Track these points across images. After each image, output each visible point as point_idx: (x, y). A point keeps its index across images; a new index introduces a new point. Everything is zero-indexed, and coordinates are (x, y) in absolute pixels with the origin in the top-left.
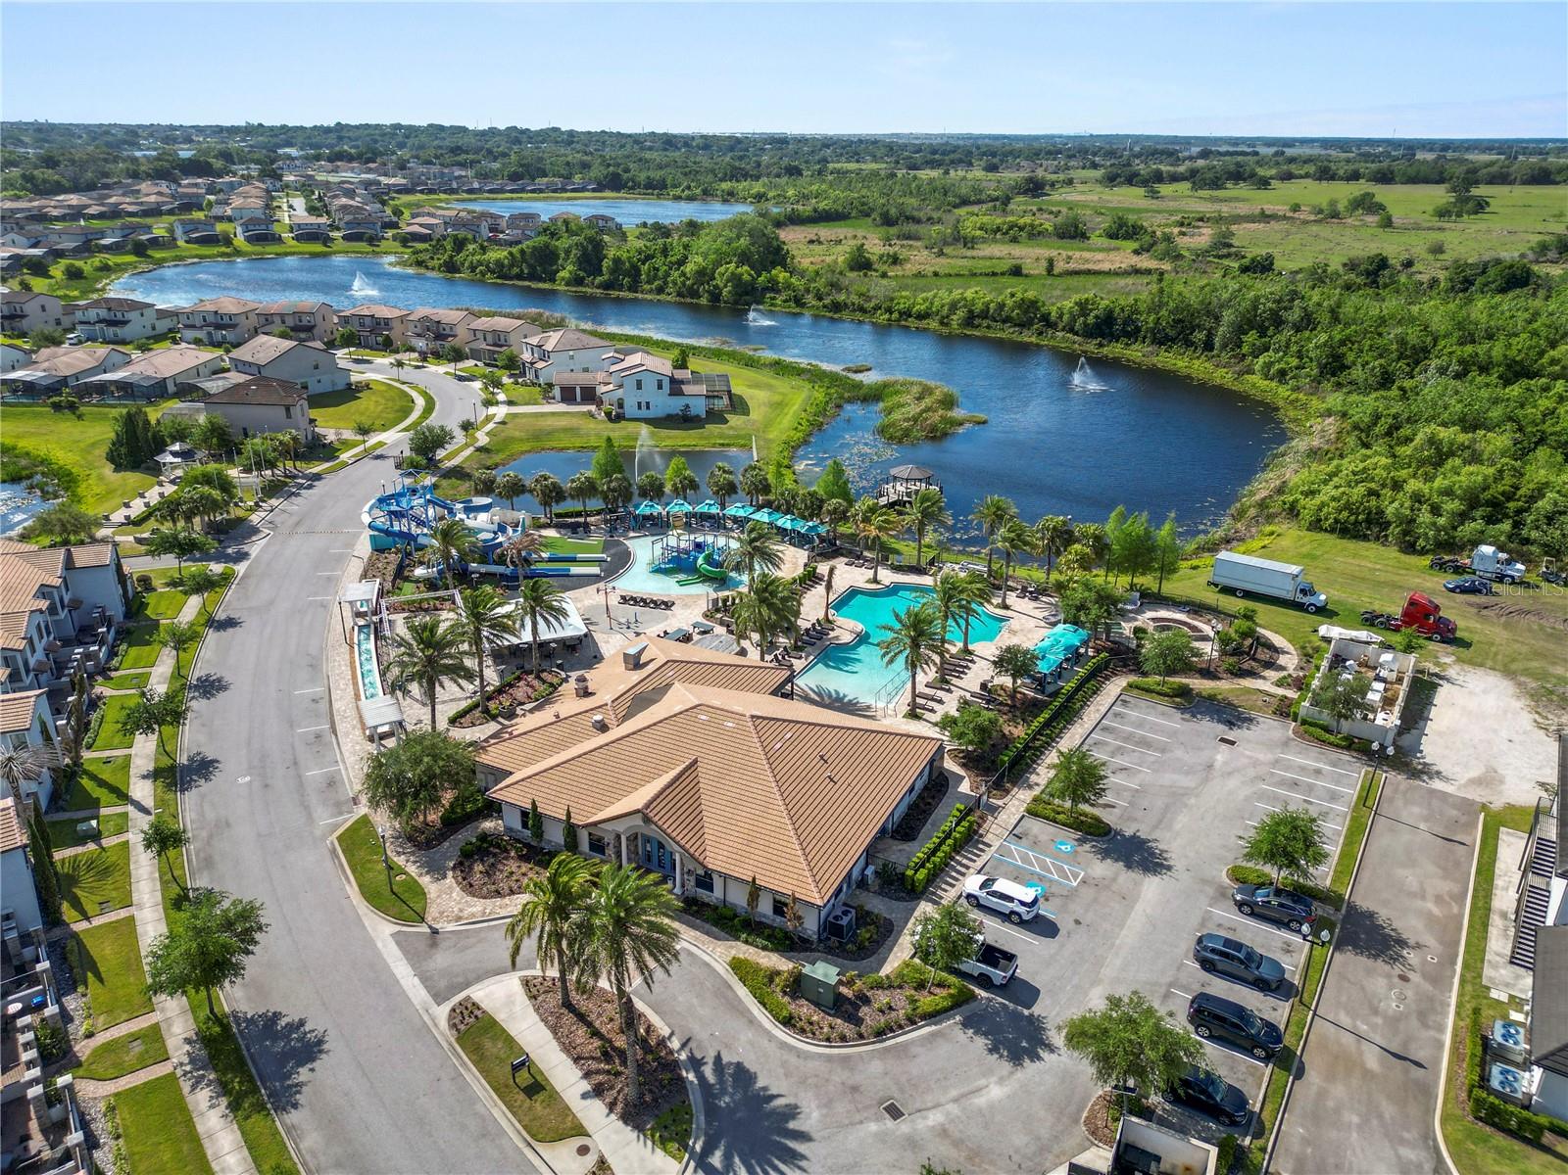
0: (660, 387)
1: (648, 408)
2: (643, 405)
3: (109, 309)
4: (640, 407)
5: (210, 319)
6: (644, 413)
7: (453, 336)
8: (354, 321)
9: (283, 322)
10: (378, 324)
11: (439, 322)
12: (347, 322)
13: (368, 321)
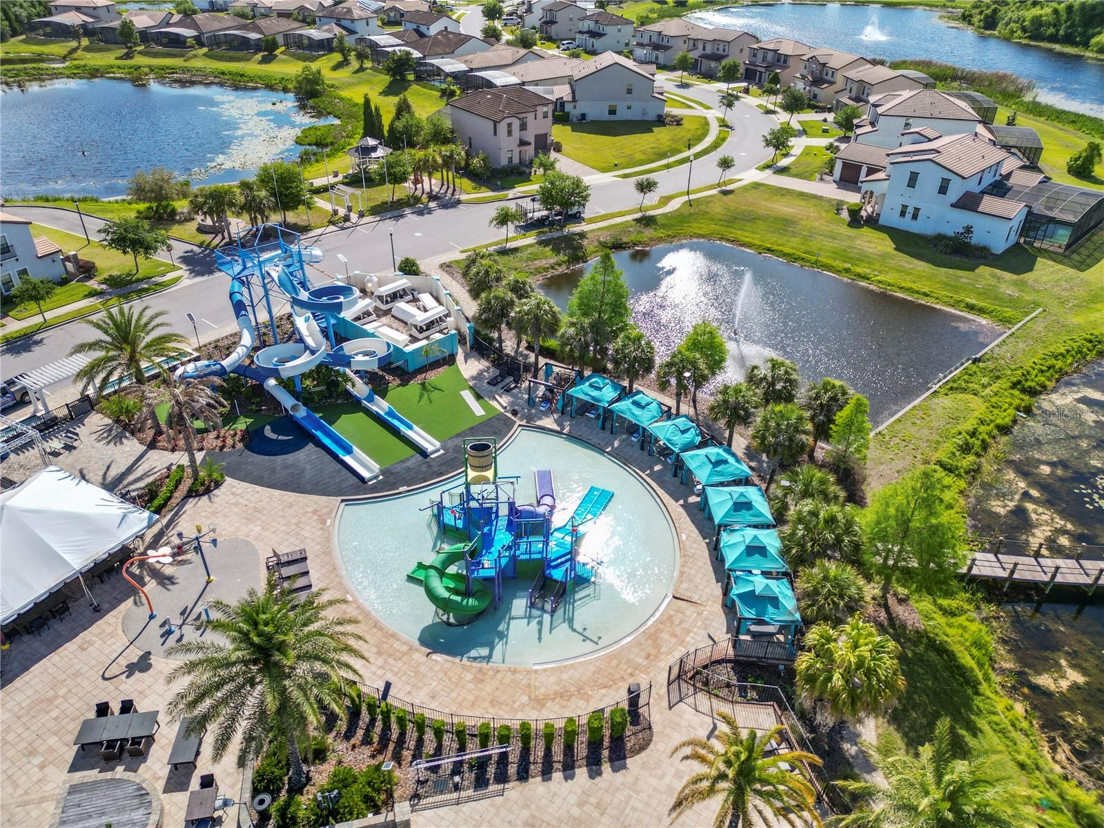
0: (943, 190)
1: (915, 217)
2: (910, 210)
3: (597, 22)
4: (903, 214)
5: (654, 39)
6: (907, 224)
7: (831, 83)
8: (760, 55)
9: (704, 49)
10: (779, 61)
11: (824, 65)
12: (755, 55)
13: (770, 56)
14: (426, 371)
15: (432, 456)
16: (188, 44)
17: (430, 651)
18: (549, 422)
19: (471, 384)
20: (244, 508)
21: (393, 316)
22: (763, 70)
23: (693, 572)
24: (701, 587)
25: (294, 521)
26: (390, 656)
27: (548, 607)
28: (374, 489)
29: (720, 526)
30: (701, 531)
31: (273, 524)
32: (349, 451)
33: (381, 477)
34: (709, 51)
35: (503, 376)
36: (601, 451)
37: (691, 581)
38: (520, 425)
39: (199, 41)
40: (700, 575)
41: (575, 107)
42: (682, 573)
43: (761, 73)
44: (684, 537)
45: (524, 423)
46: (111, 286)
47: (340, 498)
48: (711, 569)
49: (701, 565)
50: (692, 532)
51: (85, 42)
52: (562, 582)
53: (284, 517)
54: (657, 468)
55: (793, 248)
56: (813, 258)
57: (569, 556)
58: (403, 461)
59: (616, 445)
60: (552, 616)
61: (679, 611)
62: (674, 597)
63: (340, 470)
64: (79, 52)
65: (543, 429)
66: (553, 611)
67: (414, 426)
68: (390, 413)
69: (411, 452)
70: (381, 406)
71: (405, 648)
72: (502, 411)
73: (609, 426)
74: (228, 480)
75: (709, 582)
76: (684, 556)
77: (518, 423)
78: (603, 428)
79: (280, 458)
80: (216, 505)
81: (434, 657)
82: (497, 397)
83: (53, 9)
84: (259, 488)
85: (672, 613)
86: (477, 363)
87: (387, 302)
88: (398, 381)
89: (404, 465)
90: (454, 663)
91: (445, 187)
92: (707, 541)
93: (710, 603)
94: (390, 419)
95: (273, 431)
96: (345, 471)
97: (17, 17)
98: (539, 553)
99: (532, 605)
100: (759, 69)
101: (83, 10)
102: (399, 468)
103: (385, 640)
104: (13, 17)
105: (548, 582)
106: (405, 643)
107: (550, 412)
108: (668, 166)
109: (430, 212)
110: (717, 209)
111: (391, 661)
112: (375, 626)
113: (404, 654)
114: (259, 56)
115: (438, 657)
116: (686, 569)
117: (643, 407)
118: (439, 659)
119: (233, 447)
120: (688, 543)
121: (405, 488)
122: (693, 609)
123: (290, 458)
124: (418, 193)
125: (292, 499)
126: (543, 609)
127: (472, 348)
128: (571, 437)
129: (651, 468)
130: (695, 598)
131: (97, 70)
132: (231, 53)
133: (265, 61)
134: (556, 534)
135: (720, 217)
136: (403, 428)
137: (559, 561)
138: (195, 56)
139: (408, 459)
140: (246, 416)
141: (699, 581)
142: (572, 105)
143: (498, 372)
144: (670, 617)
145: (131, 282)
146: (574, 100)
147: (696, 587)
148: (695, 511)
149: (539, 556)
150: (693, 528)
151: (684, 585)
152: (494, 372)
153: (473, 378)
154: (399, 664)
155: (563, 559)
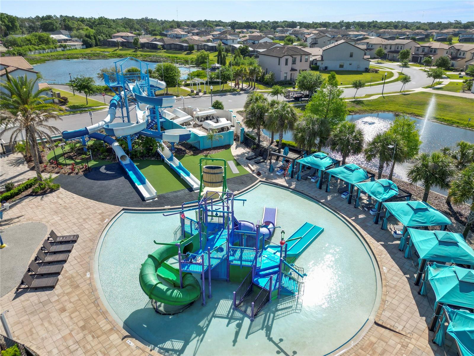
7: (463, 58)
8: (421, 50)
9: (390, 48)
10: (431, 51)
11: (459, 50)
12: (418, 50)
13: (426, 50)
14: (210, 150)
15: (195, 191)
16: (159, 47)
17: (128, 334)
18: (282, 181)
19: (235, 158)
20: (59, 206)
21: (203, 127)
22: (422, 56)
23: (395, 302)
24: (405, 318)
25: (84, 217)
26: (90, 333)
27: (249, 311)
28: (149, 205)
29: (424, 261)
30: (401, 268)
31: (70, 217)
32: (143, 182)
33: (157, 199)
34: (393, 49)
35: (256, 156)
36: (317, 201)
37: (394, 310)
38: (260, 181)
39: (163, 47)
40: (402, 306)
41: (322, 64)
42: (384, 301)
43: (421, 58)
44: (385, 269)
45: (264, 180)
46: (70, 108)
47: (122, 208)
48: (414, 302)
49: (403, 296)
50: (392, 266)
51: (120, 48)
52: (265, 290)
53: (80, 214)
54: (361, 216)
55: (451, 117)
56: (466, 123)
57: (277, 269)
58: (175, 192)
59: (329, 198)
60: (252, 321)
61: (380, 338)
62: (376, 323)
63: (133, 192)
64: (117, 51)
65: (276, 185)
66: (255, 316)
67: (191, 174)
68: (180, 167)
69: (182, 187)
70: (176, 163)
71: (108, 327)
72: (251, 172)
73: (325, 187)
74: (61, 189)
75: (413, 314)
76: (386, 286)
77: (260, 179)
78: (320, 188)
79: (99, 182)
80: (43, 202)
81: (129, 341)
82: (250, 165)
83: (113, 37)
84: (75, 196)
85: (374, 340)
86: (243, 149)
87: (201, 121)
88: (192, 153)
89: (175, 194)
90: (144, 351)
91: (250, 87)
92: (408, 276)
93: (415, 336)
94: (178, 170)
95: (105, 169)
96: (135, 193)
97: (99, 40)
98: (251, 261)
99: (236, 307)
100: (420, 56)
101: (124, 37)
102: (170, 195)
103: (95, 316)
104: (98, 39)
105: (255, 288)
106: (110, 322)
107: (284, 175)
108: (371, 85)
109: (240, 94)
110: (401, 100)
111: (89, 338)
112: (94, 303)
113: (104, 333)
114: (186, 53)
115: (132, 342)
116: (388, 298)
117: (352, 171)
118: (132, 344)
119: (77, 174)
120: (389, 276)
121: (169, 207)
122: (398, 340)
123: (106, 182)
124: (236, 88)
125: (92, 204)
126: (244, 313)
127: (242, 143)
128: (295, 191)
129: (357, 216)
130: (399, 328)
131: (121, 55)
132: (175, 51)
133: (188, 54)
134: (269, 249)
135: (403, 103)
136: (183, 174)
137: (267, 272)
138: (161, 52)
139: (179, 191)
140: (95, 160)
141: (402, 311)
142: (321, 62)
143: (254, 154)
144: (372, 344)
145: (82, 108)
146: (322, 60)
147: (399, 317)
148: (395, 251)
149: (250, 264)
150: (394, 263)
151: (387, 314)
152: (251, 154)
153: (238, 156)
154: (94, 343)
155: (271, 271)
